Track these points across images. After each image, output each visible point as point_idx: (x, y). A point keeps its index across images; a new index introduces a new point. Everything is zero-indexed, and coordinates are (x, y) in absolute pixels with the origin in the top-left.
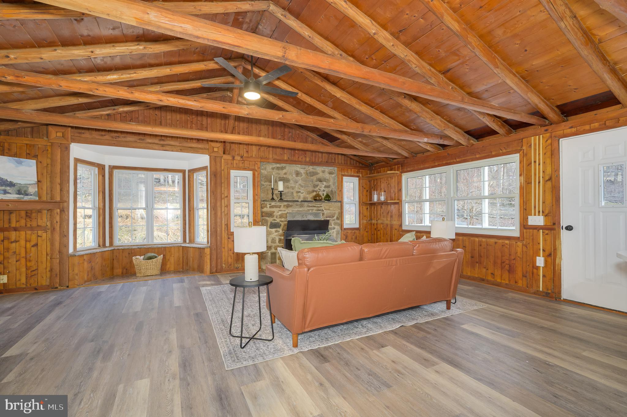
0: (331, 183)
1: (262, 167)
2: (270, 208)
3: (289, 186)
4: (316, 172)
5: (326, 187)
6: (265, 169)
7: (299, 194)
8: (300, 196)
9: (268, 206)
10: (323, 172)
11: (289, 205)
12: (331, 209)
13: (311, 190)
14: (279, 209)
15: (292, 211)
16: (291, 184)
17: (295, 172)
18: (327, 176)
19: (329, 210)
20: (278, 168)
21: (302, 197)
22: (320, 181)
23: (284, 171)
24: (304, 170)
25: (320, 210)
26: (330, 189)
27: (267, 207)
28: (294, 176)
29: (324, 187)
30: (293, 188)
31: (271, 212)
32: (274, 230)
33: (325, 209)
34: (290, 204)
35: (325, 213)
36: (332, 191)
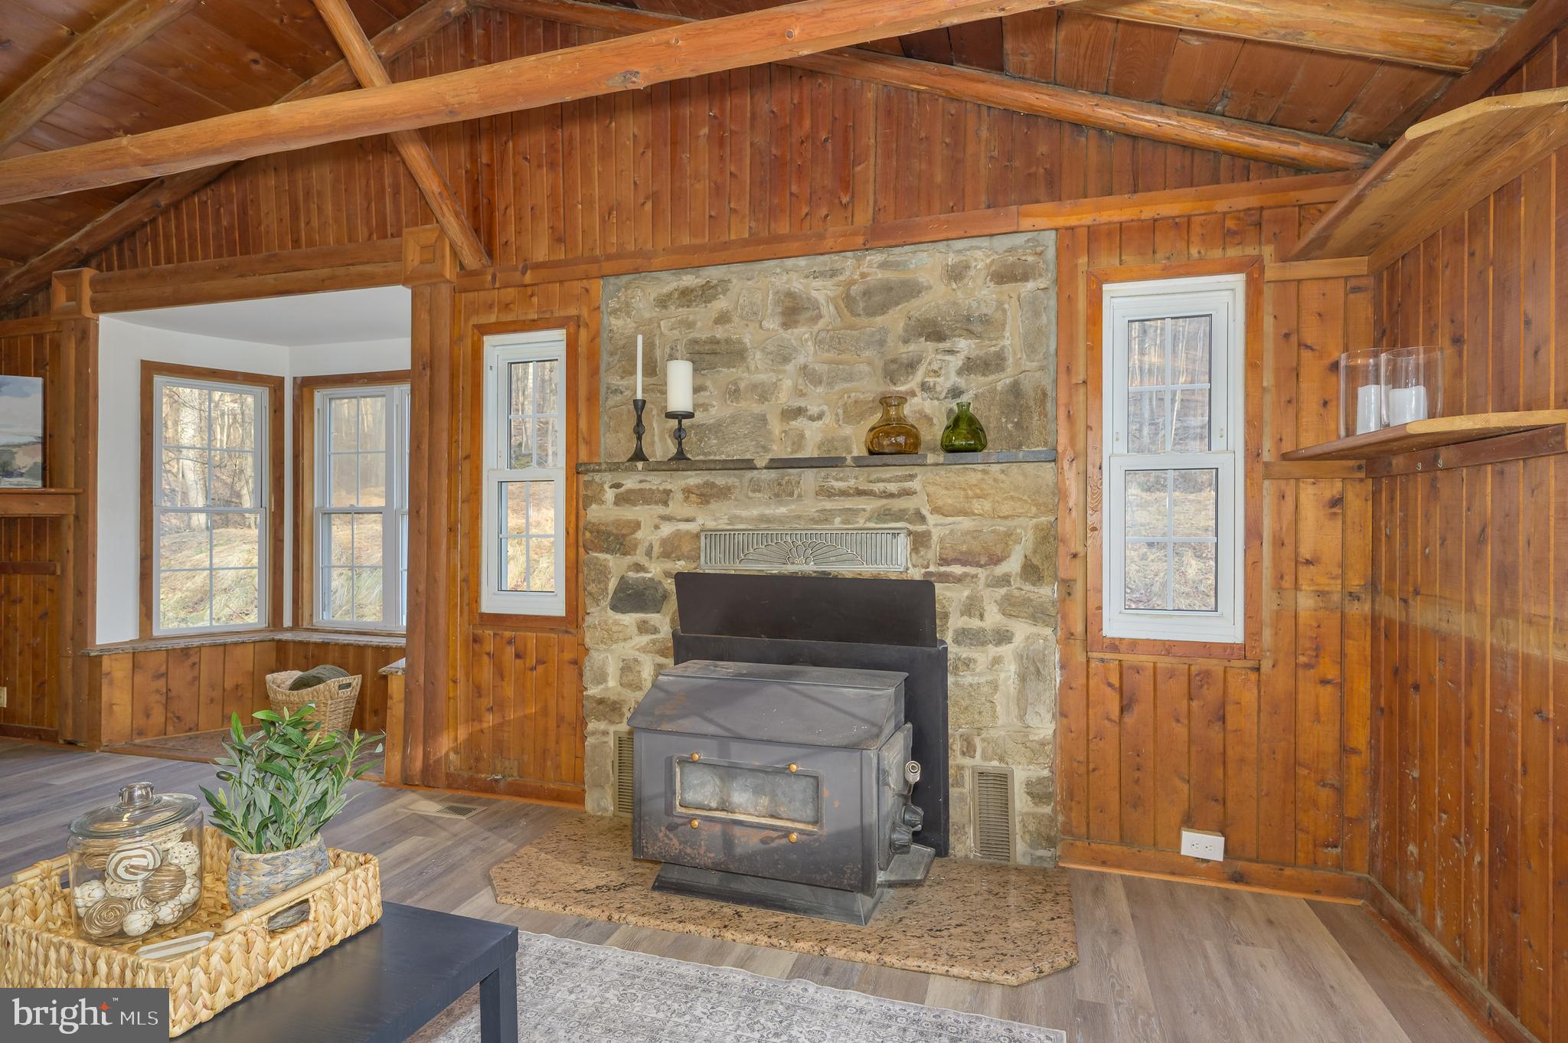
0: (1010, 340)
1: (613, 304)
2: (616, 503)
3: (742, 385)
4: (904, 283)
5: (970, 367)
6: (626, 309)
7: (799, 423)
8: (802, 436)
9: (610, 495)
10: (956, 274)
11: (713, 485)
12: (977, 506)
13: (870, 397)
14: (660, 510)
15: (733, 519)
16: (757, 369)
17: (777, 303)
18: (981, 294)
19: (965, 513)
20: (686, 296)
21: (819, 438)
22: (934, 332)
23: (721, 304)
24: (829, 283)
25: (900, 516)
26: (1003, 381)
27: (602, 502)
28: (772, 324)
29: (959, 373)
30: (764, 393)
31: (617, 523)
32: (630, 619)
33: (936, 510)
34: (721, 479)
35: (936, 534)
36: (1015, 389)
